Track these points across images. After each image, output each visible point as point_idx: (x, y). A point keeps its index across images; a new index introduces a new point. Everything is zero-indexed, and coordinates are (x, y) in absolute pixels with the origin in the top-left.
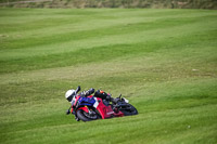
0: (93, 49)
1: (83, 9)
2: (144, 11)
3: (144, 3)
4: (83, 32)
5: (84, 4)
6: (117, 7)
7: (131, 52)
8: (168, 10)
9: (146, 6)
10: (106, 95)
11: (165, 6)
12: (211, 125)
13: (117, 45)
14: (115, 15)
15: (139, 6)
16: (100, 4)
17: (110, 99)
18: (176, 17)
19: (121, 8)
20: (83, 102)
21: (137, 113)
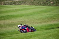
0: (5, 16)
1: (2, 5)
2: (20, 6)
3: (19, 4)
4: (3, 11)
5: (3, 4)
6: (12, 5)
7: (16, 17)
8: (26, 6)
9: (20, 5)
10: (28, 26)
11: (25, 4)
12: (37, 36)
13: (12, 15)
14: (11, 7)
15: (18, 5)
16: (7, 4)
17: (29, 27)
18: (28, 7)
19: (13, 5)
20: (23, 28)
21: (36, 31)
